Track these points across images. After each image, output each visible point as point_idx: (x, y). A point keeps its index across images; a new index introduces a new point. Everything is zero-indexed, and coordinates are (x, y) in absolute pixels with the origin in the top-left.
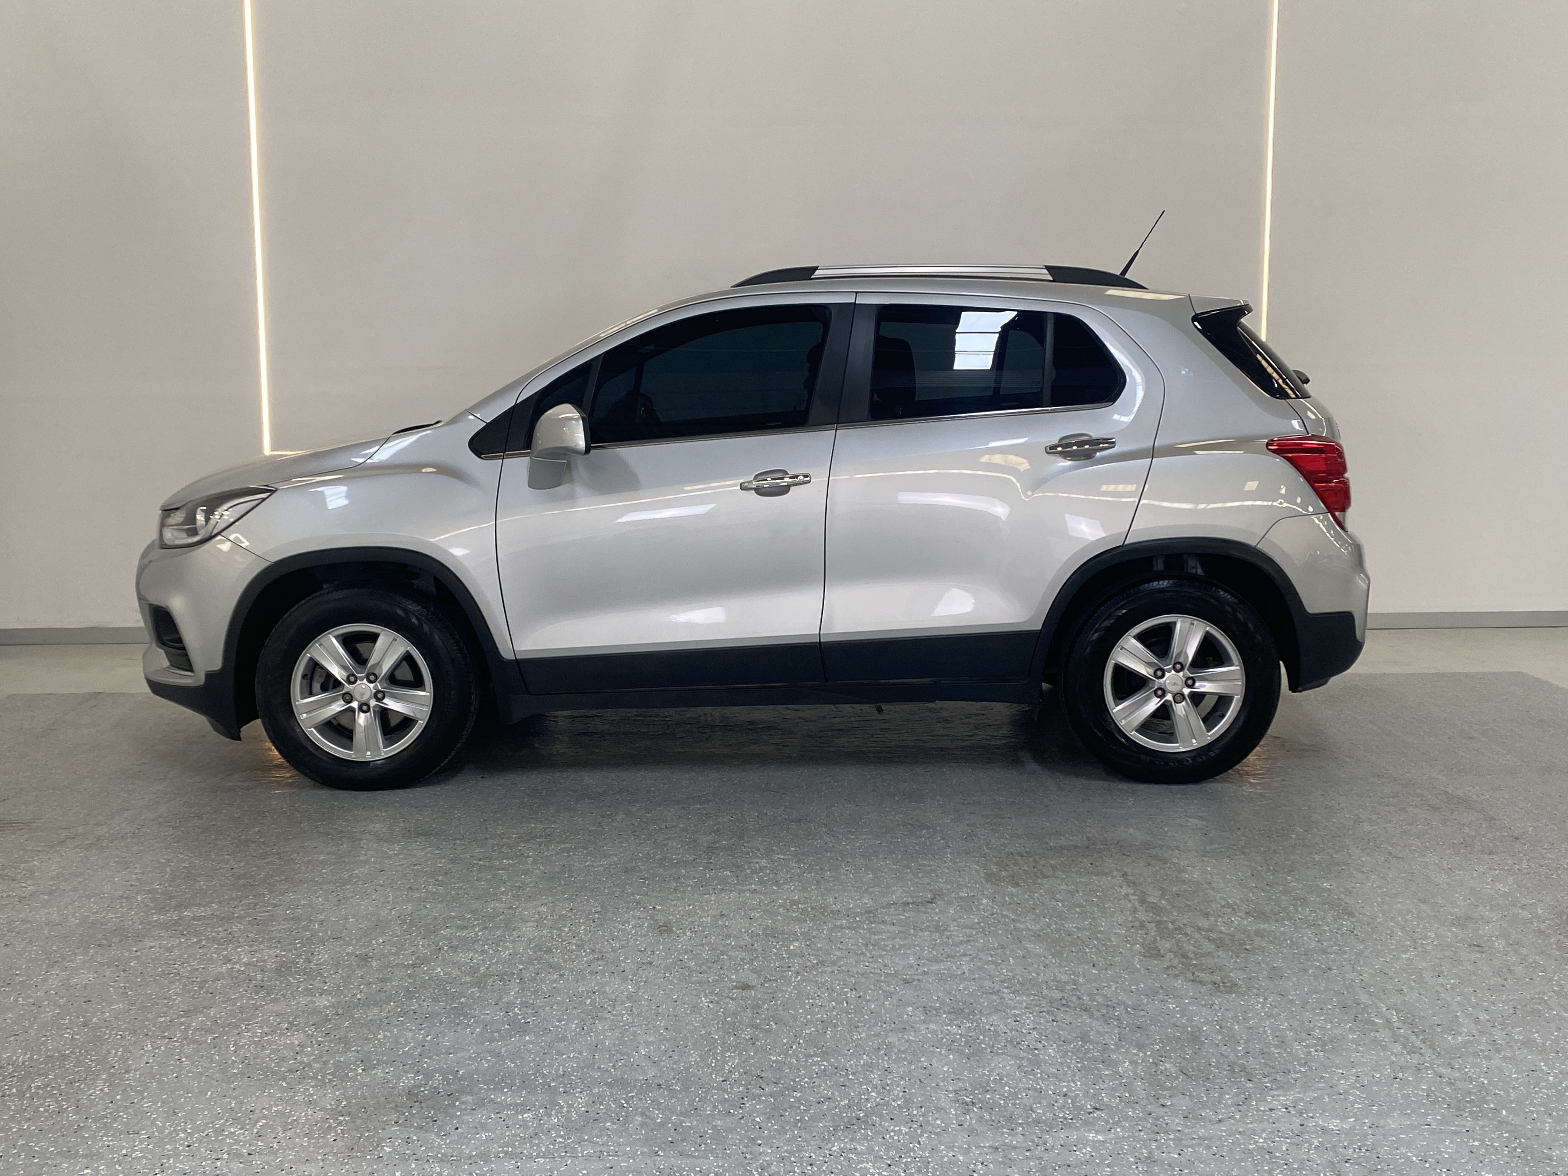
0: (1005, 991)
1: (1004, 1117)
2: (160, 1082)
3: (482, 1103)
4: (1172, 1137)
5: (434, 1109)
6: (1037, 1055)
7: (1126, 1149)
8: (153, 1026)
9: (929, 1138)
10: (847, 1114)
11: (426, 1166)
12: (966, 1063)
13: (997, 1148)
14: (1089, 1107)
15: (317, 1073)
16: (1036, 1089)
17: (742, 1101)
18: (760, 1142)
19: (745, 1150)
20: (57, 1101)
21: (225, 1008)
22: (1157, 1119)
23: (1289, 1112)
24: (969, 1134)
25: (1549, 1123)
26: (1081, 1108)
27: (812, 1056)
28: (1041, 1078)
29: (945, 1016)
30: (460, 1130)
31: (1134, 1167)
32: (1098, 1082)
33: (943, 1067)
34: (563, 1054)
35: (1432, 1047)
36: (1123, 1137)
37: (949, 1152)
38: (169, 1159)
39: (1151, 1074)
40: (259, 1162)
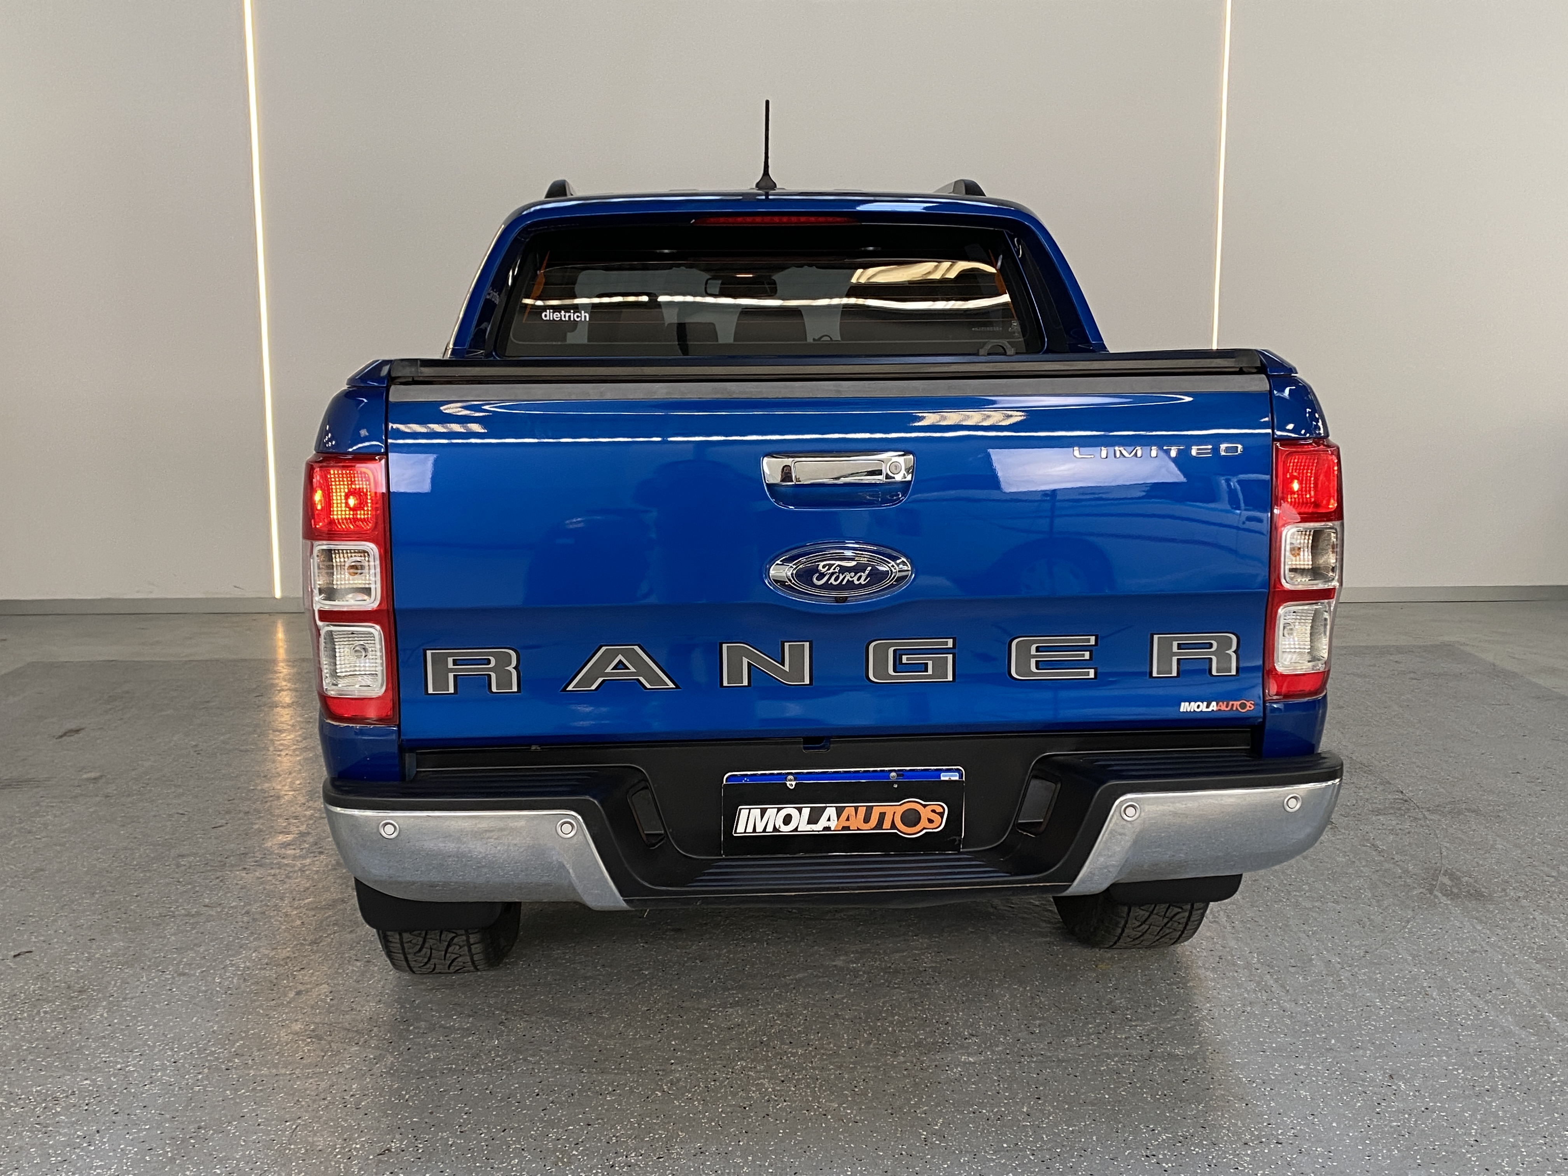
0: (910, 934)
1: (889, 1041)
2: (153, 1008)
3: (432, 1028)
4: (1035, 1060)
5: (391, 1033)
6: (929, 989)
7: (993, 1070)
8: (150, 961)
9: (820, 1059)
10: (752, 1038)
11: (379, 1081)
12: (865, 996)
13: (879, 1067)
14: (966, 1033)
15: (289, 1002)
16: (922, 1019)
17: (662, 1027)
18: (673, 1061)
19: (658, 1067)
20: (63, 1024)
21: (214, 946)
22: (1024, 1044)
23: (1142, 1040)
24: (857, 1055)
25: (1370, 1050)
26: (959, 1034)
27: (729, 989)
28: (929, 1009)
29: (852, 955)
30: (411, 1050)
31: (996, 1084)
32: (978, 1013)
33: (843, 998)
34: (509, 987)
35: (1283, 986)
36: (992, 1059)
37: (837, 1071)
38: (157, 1073)
39: (1026, 1007)
40: (234, 1076)
